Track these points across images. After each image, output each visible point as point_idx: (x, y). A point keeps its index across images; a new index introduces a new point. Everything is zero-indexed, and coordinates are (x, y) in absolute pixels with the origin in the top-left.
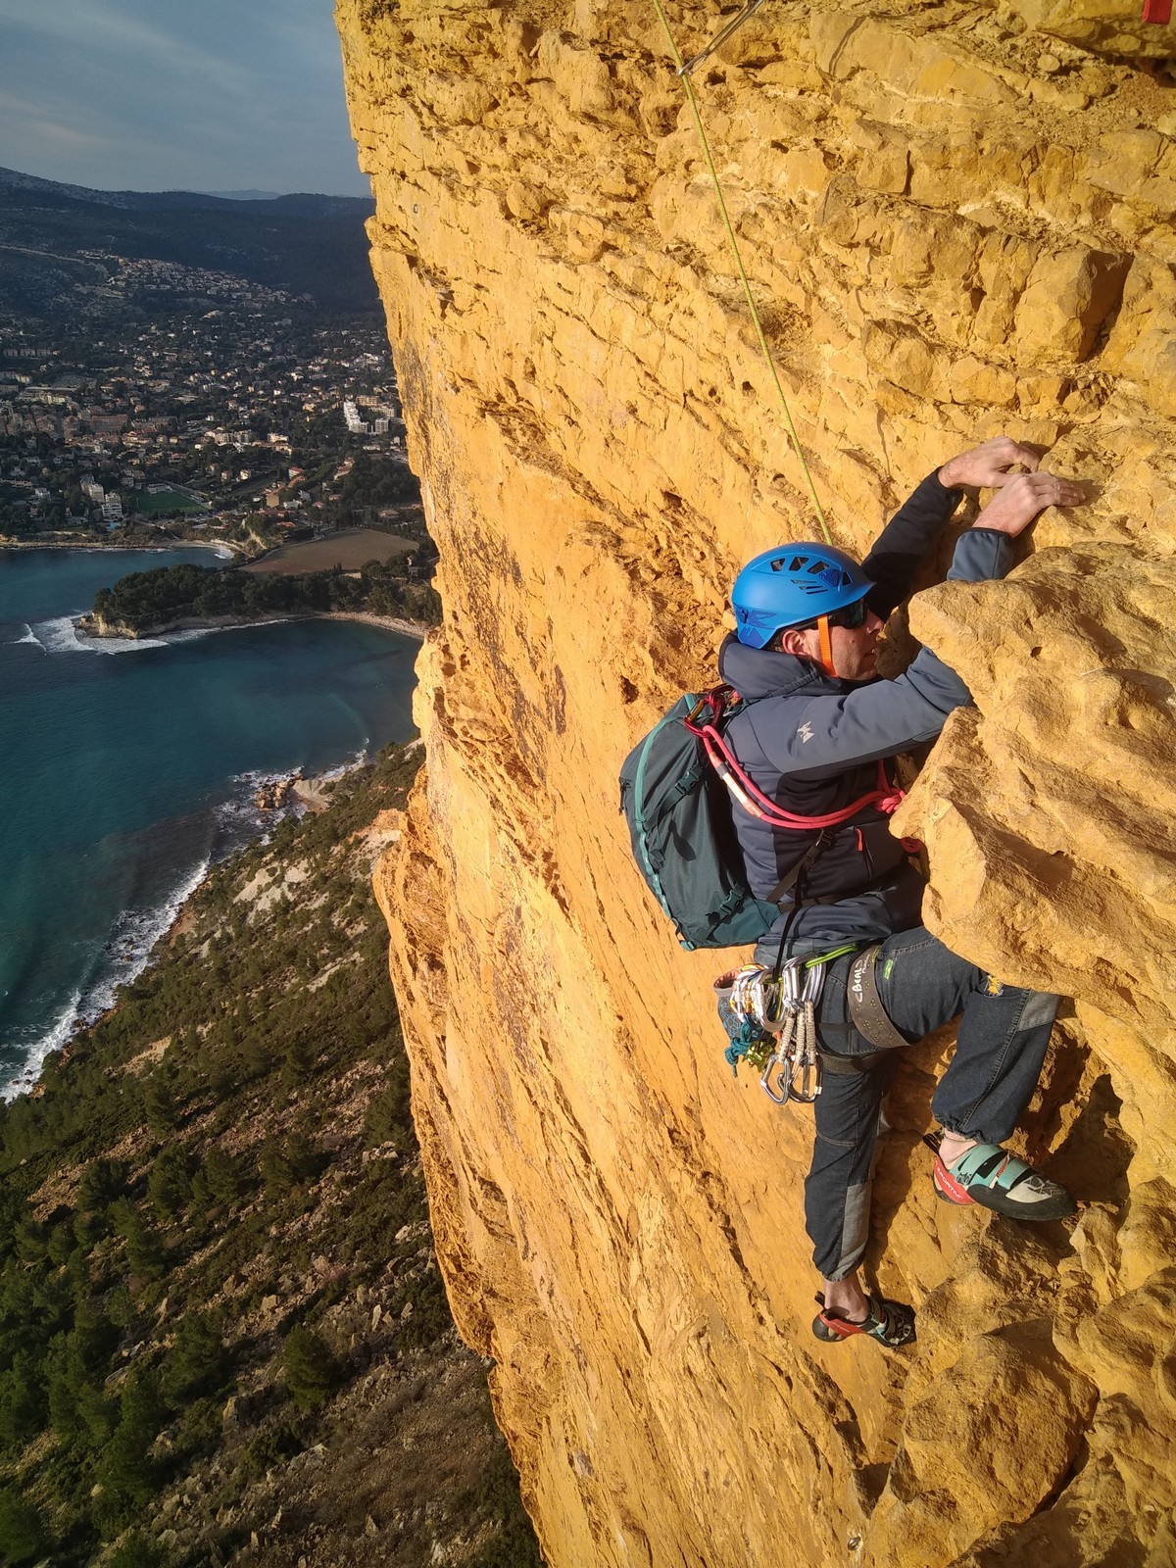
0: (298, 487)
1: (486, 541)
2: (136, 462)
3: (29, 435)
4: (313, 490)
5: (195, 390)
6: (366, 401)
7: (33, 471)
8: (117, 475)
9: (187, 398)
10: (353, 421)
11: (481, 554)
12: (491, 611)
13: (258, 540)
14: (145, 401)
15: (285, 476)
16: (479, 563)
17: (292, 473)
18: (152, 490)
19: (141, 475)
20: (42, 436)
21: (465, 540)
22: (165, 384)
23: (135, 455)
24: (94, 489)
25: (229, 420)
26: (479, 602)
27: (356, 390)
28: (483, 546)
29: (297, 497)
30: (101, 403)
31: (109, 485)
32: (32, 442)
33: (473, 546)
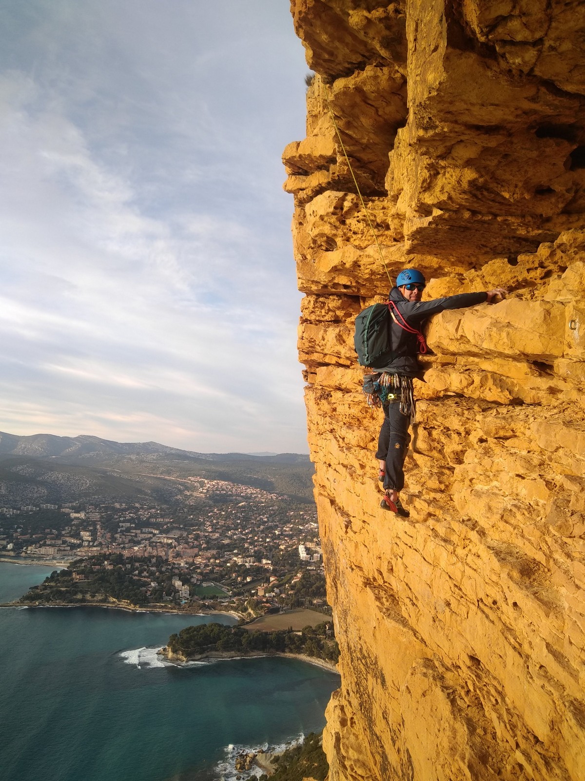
0: (274, 586)
1: (366, 655)
2: (199, 571)
3: (153, 557)
4: (281, 588)
5: (230, 538)
6: (309, 545)
7: (152, 574)
8: (189, 577)
9: (226, 542)
10: (303, 554)
11: (363, 661)
12: (369, 696)
13: (252, 612)
14: (207, 543)
15: (268, 581)
16: (362, 666)
17: (272, 579)
18: (204, 585)
19: (200, 577)
20: (159, 558)
21: (355, 651)
22: (217, 535)
23: (199, 568)
24: (178, 583)
25: (244, 552)
26: (362, 689)
27: (305, 540)
28: (364, 657)
29: (273, 591)
30: (187, 543)
31: (185, 581)
32: (154, 560)
33: (359, 656)
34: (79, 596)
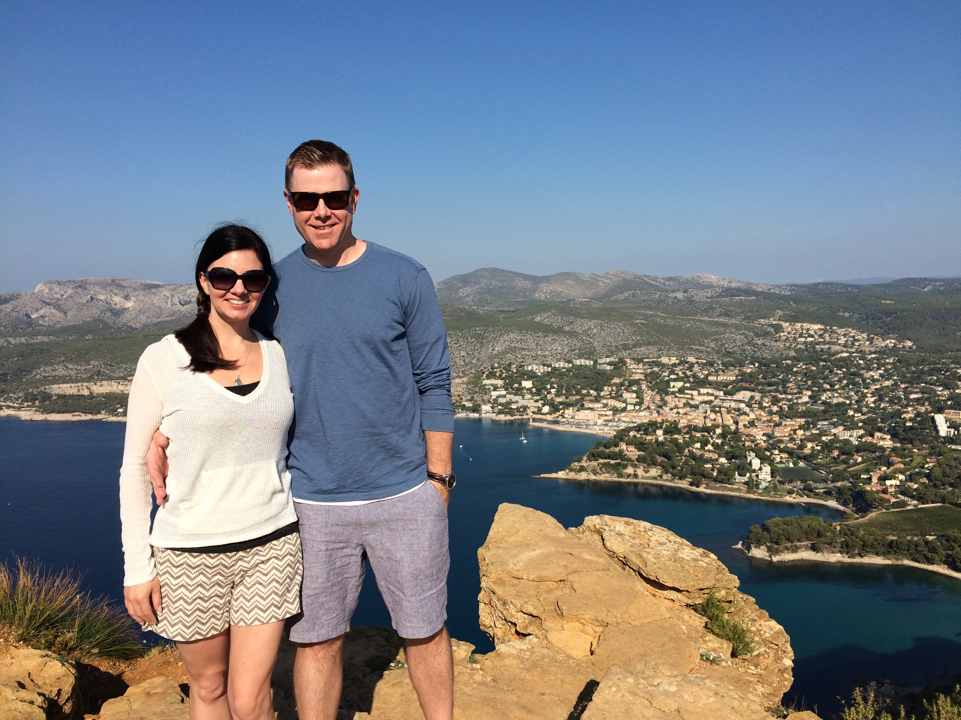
0: (896, 471)
2: (782, 446)
3: (718, 426)
5: (824, 403)
6: (952, 414)
7: (718, 448)
8: (768, 453)
10: (943, 428)
15: (886, 462)
17: (892, 460)
19: (785, 455)
20: (724, 426)
22: (805, 399)
23: (781, 441)
24: (755, 461)
25: (847, 422)
29: (895, 478)
30: (762, 408)
31: (764, 459)
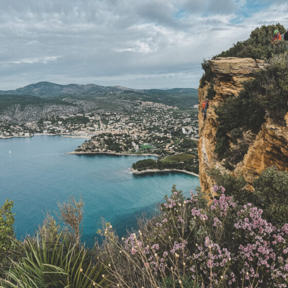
4: (175, 145)
7: (124, 141)
8: (138, 141)
10: (184, 132)
13: (164, 154)
15: (170, 142)
19: (143, 141)
23: (142, 138)
24: (134, 144)
25: (160, 131)
27: (185, 125)
29: (172, 146)
30: (136, 128)
34: (96, 149)
